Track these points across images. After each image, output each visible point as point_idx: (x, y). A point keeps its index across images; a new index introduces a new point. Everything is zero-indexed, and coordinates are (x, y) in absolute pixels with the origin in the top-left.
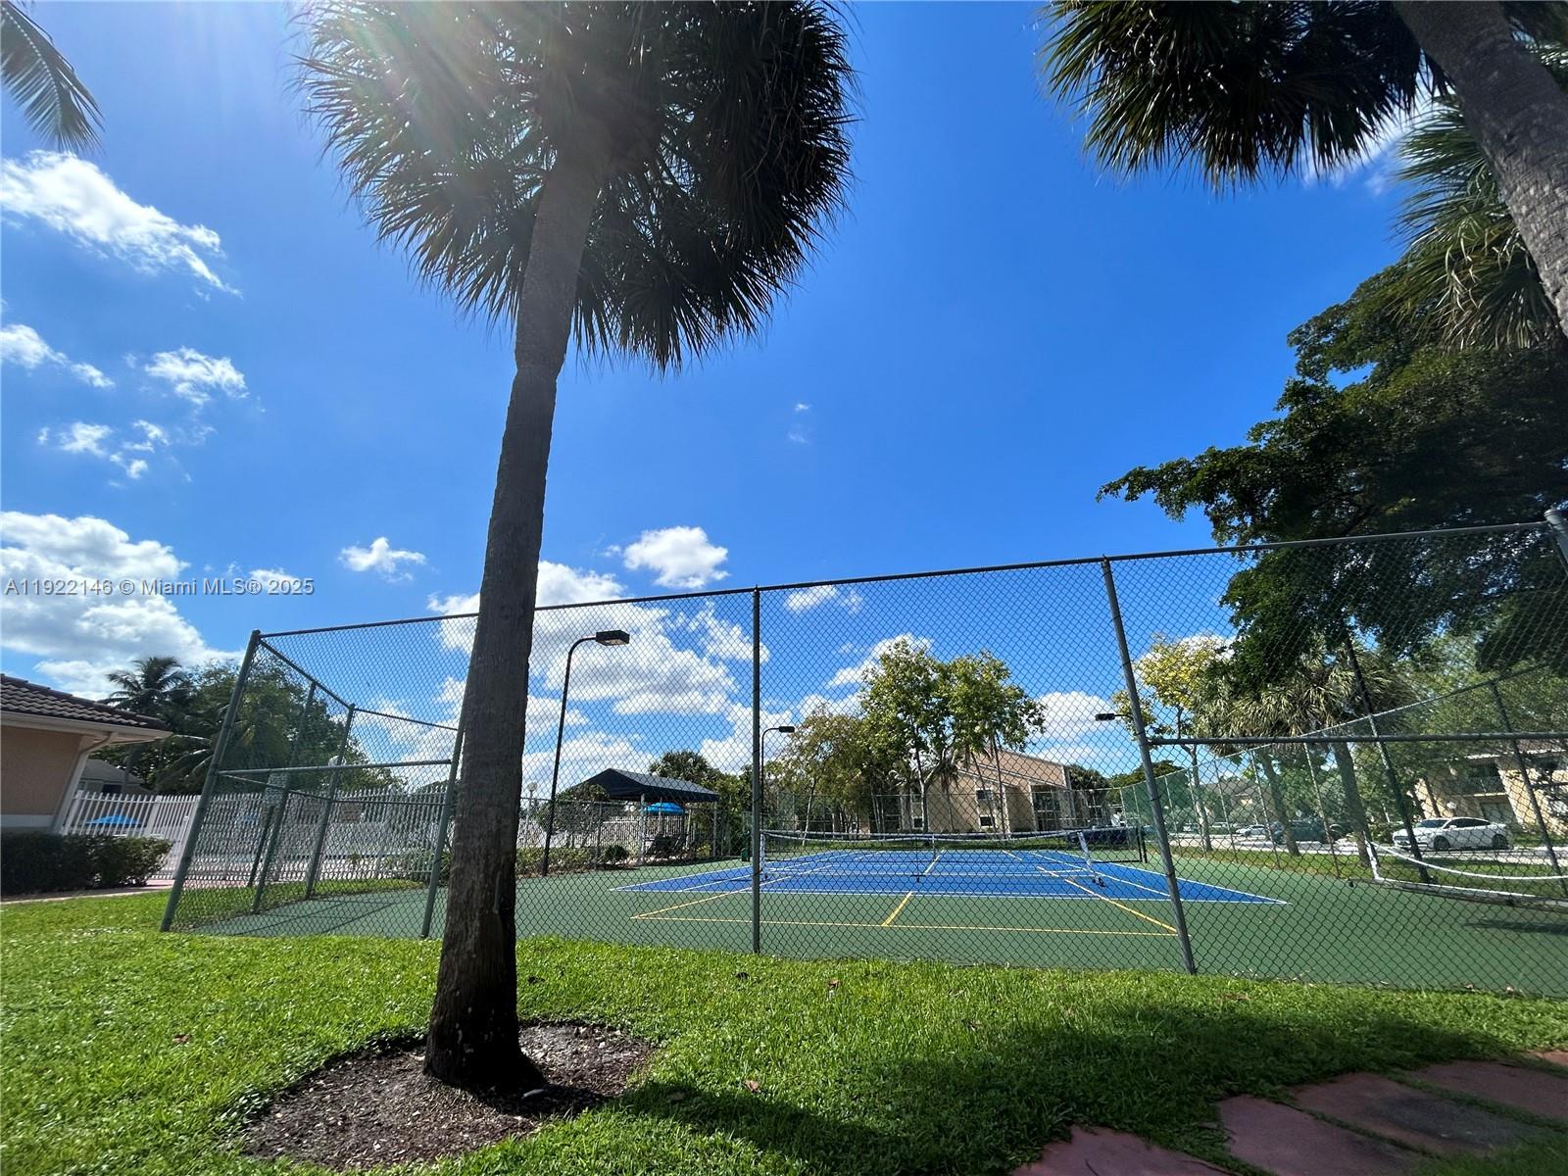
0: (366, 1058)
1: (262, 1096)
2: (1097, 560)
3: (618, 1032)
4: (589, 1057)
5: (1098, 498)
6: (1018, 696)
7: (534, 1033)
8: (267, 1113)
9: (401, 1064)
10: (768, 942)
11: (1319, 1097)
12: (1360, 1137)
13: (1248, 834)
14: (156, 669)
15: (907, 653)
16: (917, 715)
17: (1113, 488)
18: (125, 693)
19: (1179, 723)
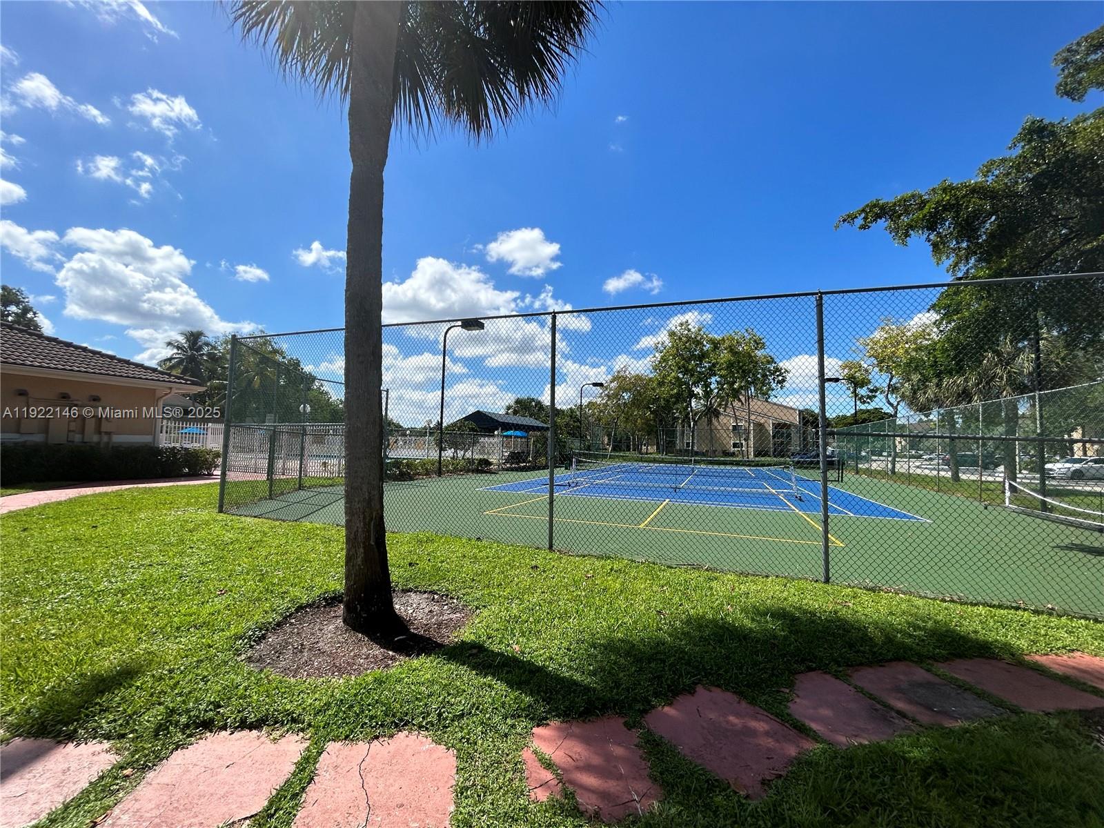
0: (318, 607)
1: (261, 629)
2: (812, 294)
3: (455, 601)
4: (437, 614)
5: (837, 227)
6: (769, 362)
7: (410, 596)
8: (264, 638)
9: (335, 611)
10: (558, 542)
11: (868, 678)
12: (878, 706)
13: (931, 459)
14: (194, 338)
15: (689, 330)
16: (692, 375)
17: (851, 218)
18: (178, 354)
19: (889, 386)
